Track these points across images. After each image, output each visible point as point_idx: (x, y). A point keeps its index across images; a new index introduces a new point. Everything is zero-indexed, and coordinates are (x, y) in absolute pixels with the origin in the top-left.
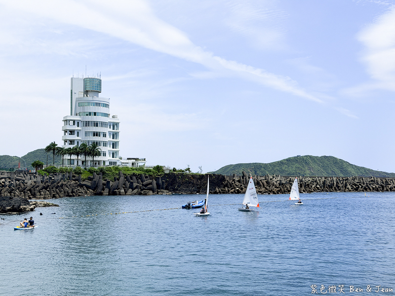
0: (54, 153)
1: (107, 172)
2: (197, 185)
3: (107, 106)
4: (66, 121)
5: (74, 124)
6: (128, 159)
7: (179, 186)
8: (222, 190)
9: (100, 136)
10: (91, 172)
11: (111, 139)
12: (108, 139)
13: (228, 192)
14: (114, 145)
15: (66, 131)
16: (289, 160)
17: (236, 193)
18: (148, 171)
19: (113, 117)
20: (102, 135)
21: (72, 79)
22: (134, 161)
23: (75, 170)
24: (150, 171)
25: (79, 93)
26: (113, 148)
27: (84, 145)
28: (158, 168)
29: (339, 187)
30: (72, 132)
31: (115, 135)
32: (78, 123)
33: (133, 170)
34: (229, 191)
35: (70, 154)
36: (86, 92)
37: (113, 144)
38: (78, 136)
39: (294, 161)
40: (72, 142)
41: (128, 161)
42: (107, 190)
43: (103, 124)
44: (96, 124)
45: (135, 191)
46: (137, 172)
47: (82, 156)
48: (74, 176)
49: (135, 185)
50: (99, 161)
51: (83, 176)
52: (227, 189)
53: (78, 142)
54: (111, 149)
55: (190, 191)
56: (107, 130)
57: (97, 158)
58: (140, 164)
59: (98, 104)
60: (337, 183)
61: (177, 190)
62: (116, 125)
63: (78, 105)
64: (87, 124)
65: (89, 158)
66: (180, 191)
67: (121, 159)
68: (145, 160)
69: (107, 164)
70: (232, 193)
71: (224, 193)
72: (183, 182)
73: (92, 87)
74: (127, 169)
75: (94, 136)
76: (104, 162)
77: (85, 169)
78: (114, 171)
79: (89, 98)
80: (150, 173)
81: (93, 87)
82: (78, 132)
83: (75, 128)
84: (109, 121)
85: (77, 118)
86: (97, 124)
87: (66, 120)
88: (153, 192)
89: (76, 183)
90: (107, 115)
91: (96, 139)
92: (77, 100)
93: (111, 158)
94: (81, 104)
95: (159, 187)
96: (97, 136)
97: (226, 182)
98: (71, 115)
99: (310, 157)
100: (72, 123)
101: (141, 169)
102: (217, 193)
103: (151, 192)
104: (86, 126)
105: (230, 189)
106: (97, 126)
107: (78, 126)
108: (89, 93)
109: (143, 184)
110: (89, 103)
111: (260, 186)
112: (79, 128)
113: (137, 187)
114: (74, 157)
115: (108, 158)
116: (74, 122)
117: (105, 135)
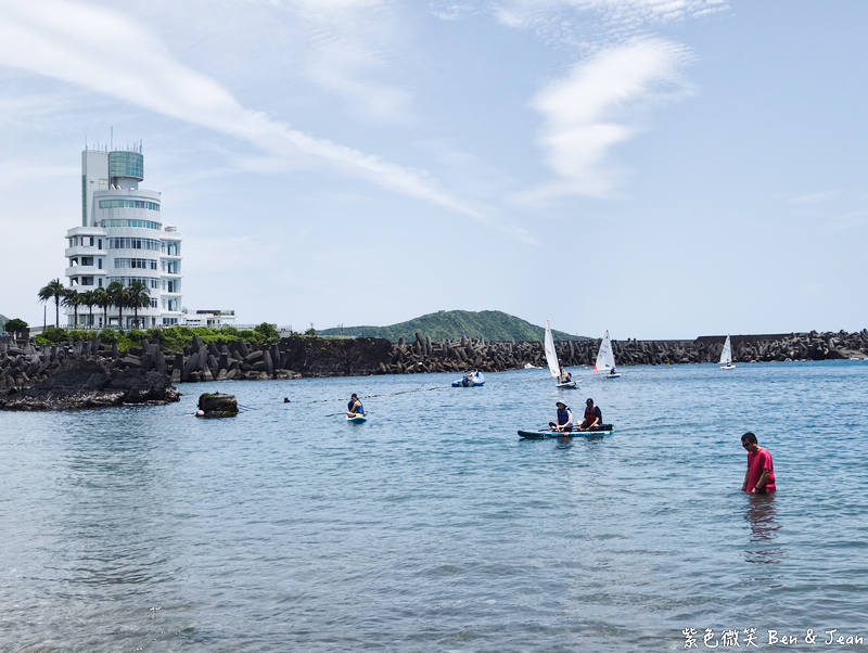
0: (57, 303)
1: (167, 338)
2: (342, 359)
3: (155, 206)
4: (74, 238)
5: (92, 244)
6: (199, 312)
7: (310, 363)
8: (392, 368)
9: (144, 267)
10: (133, 337)
11: (166, 274)
12: (161, 273)
13: (403, 371)
14: (172, 285)
15: (74, 259)
16: (424, 319)
17: (418, 372)
18: (246, 334)
19: (168, 229)
20: (148, 265)
21: (84, 154)
22: (211, 316)
23: (101, 336)
24: (250, 334)
25: (99, 182)
26: (170, 291)
27: (116, 285)
28: (265, 329)
29: (579, 357)
30: (87, 260)
31: (173, 265)
32: (100, 241)
33: (217, 333)
34: (404, 369)
35: (90, 304)
36: (114, 180)
37: (170, 284)
38: (100, 268)
39: (433, 322)
40: (87, 280)
41: (199, 317)
42: (177, 373)
43: (151, 244)
44: (137, 244)
45: (232, 372)
46: (225, 338)
47: (113, 307)
48: (101, 348)
49: (230, 361)
50: (143, 318)
51: (120, 347)
52: (400, 366)
53: (100, 280)
54: (166, 293)
55: (333, 370)
56: (159, 255)
57: (142, 311)
58: (225, 321)
59: (140, 204)
60: (576, 350)
61: (307, 369)
62: (175, 244)
63: (98, 206)
64: (119, 243)
65: (128, 312)
66: (312, 371)
67: (185, 312)
68: (233, 314)
69: (159, 322)
70: (412, 372)
71: (395, 373)
72: (316, 355)
73: (125, 169)
74: (204, 331)
75: (134, 266)
76: (154, 320)
77: (122, 333)
78: (180, 336)
79: (122, 190)
80: (250, 338)
81: (128, 168)
82: (100, 261)
83: (94, 251)
84: (162, 237)
85: (98, 231)
86: (139, 242)
87: (75, 236)
88: (268, 374)
89: (110, 361)
90: (155, 225)
91: (138, 273)
92: (97, 195)
93: (166, 311)
94: (105, 203)
95: (276, 363)
96: (139, 266)
97: (395, 352)
98: (85, 224)
99: (462, 313)
100: (87, 241)
101: (232, 331)
102: (384, 373)
103: (264, 375)
104: (117, 247)
105: (405, 365)
106: (139, 247)
107: (100, 248)
108: (119, 181)
109: (245, 360)
110: (121, 202)
111: (456, 358)
112: (102, 252)
113: (233, 366)
114: (96, 310)
115: (160, 311)
116: (92, 240)
117: (154, 266)
